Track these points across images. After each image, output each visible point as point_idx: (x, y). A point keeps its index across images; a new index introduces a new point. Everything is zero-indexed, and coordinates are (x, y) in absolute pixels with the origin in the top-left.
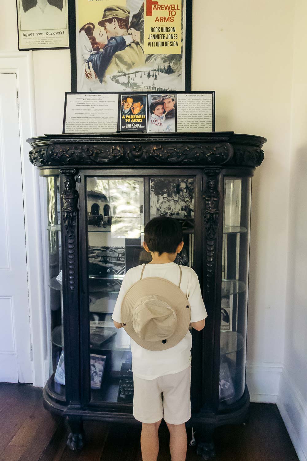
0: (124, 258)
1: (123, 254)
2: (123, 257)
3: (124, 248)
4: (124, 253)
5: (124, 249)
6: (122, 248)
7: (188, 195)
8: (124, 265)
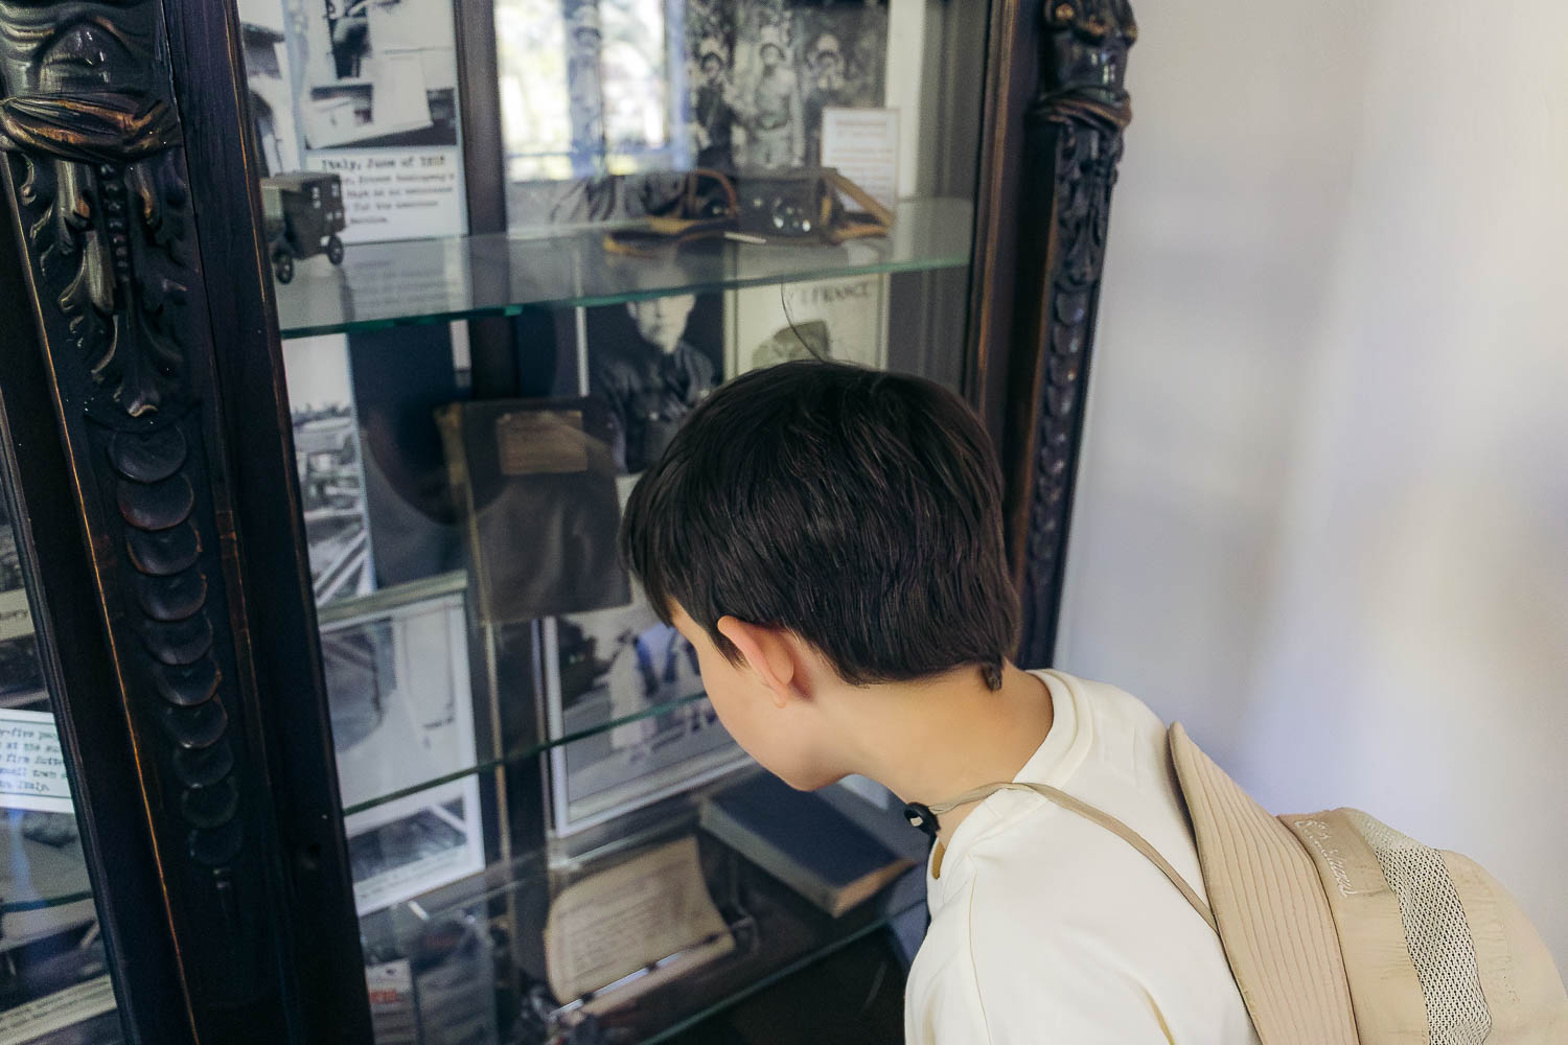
0: (353, 481)
1: (344, 456)
2: (345, 471)
3: (345, 413)
4: (348, 441)
5: (345, 421)
6: (333, 412)
7: (714, 19)
8: (355, 527)
